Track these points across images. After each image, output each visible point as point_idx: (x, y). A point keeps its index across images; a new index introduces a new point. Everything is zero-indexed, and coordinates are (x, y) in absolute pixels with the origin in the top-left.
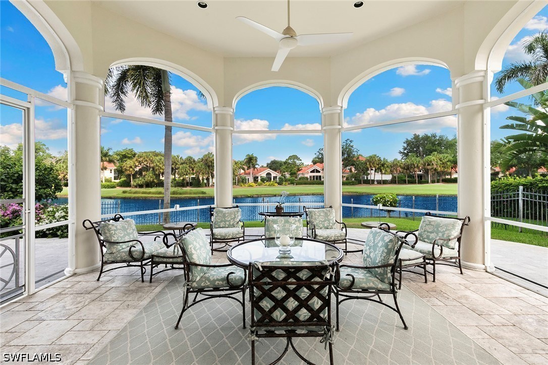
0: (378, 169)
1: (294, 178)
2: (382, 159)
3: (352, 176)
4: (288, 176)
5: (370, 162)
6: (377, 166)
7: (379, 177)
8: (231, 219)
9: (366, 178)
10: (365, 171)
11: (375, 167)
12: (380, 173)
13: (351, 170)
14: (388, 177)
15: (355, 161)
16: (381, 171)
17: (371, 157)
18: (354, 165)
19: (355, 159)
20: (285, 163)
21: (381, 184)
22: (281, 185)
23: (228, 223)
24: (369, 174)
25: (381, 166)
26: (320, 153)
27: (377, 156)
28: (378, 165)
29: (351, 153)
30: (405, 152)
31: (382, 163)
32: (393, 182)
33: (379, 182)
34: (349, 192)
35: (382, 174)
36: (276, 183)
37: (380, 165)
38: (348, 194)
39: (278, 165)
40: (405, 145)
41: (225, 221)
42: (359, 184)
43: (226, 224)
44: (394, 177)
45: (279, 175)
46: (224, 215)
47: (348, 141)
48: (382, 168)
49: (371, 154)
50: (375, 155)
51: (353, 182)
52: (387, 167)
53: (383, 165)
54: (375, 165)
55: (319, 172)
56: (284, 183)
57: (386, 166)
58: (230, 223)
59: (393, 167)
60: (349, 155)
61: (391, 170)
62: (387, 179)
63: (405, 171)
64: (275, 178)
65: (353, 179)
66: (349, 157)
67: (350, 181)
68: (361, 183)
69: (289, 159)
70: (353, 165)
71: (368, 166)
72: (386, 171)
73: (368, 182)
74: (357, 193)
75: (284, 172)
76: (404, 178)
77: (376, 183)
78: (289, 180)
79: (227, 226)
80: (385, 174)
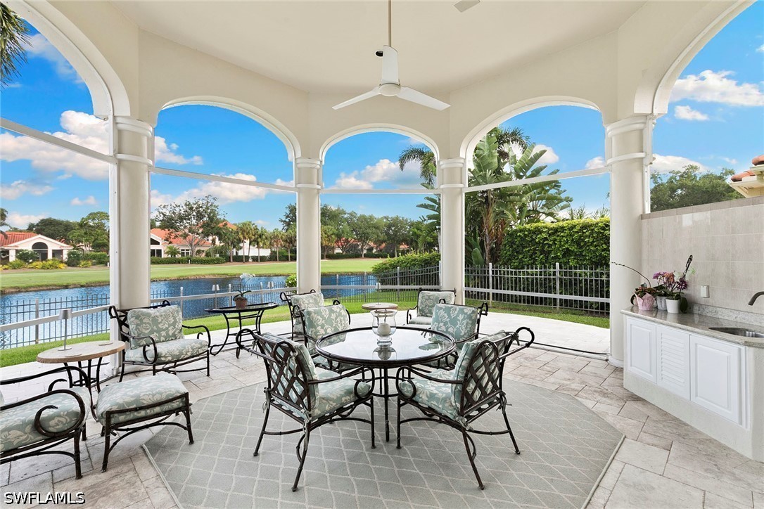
0: (255, 241)
1: (104, 253)
2: (259, 228)
3: (216, 251)
4: (87, 249)
5: (243, 231)
6: (253, 237)
7: (254, 252)
8: (170, 325)
9: (235, 254)
10: (237, 243)
11: (250, 238)
12: (256, 246)
13: (214, 241)
14: (266, 252)
15: (221, 229)
16: (258, 244)
17: (244, 224)
18: (220, 234)
19: (221, 225)
20: (82, 225)
21: (257, 261)
22: (73, 266)
23: (163, 333)
24: (241, 248)
25: (258, 238)
26: (160, 213)
27: (253, 223)
28: (254, 235)
29: (214, 215)
30: (287, 220)
31: (259, 233)
32: (273, 258)
33: (255, 259)
34: (214, 275)
35: (258, 247)
36: (62, 262)
37: (256, 236)
38: (212, 277)
39: (61, 229)
40: (288, 212)
41: (159, 331)
42: (227, 262)
43: (160, 335)
44: (273, 253)
45: (66, 249)
46: (155, 319)
47: (210, 198)
48: (259, 240)
49: (244, 221)
50: (250, 222)
51: (217, 259)
52: (266, 238)
53: (260, 236)
54: (250, 235)
55: (158, 243)
56: (82, 263)
57: (264, 237)
58: (167, 333)
59: (274, 238)
60: (211, 219)
61: (270, 244)
62: (266, 255)
63: (288, 244)
64: (57, 253)
65: (218, 255)
66: (211, 222)
67: (213, 258)
68: (230, 261)
69: (89, 218)
70: (216, 234)
71: (241, 236)
72: (264, 244)
73: (238, 259)
74: (227, 275)
75: (79, 242)
76: (285, 254)
77: (250, 260)
78: (94, 257)
79: (162, 339)
80: (263, 247)
